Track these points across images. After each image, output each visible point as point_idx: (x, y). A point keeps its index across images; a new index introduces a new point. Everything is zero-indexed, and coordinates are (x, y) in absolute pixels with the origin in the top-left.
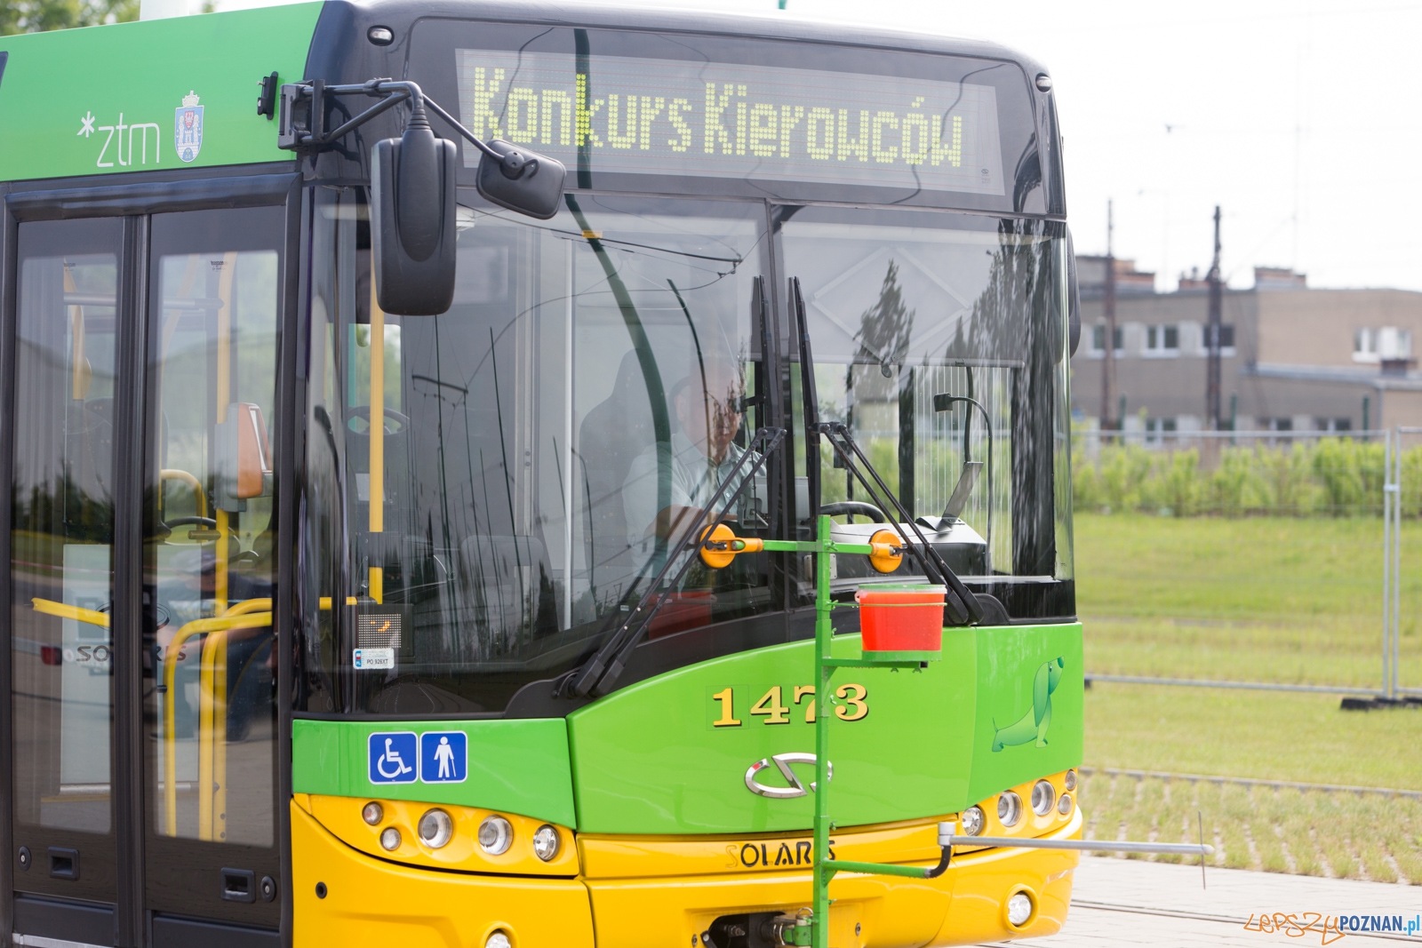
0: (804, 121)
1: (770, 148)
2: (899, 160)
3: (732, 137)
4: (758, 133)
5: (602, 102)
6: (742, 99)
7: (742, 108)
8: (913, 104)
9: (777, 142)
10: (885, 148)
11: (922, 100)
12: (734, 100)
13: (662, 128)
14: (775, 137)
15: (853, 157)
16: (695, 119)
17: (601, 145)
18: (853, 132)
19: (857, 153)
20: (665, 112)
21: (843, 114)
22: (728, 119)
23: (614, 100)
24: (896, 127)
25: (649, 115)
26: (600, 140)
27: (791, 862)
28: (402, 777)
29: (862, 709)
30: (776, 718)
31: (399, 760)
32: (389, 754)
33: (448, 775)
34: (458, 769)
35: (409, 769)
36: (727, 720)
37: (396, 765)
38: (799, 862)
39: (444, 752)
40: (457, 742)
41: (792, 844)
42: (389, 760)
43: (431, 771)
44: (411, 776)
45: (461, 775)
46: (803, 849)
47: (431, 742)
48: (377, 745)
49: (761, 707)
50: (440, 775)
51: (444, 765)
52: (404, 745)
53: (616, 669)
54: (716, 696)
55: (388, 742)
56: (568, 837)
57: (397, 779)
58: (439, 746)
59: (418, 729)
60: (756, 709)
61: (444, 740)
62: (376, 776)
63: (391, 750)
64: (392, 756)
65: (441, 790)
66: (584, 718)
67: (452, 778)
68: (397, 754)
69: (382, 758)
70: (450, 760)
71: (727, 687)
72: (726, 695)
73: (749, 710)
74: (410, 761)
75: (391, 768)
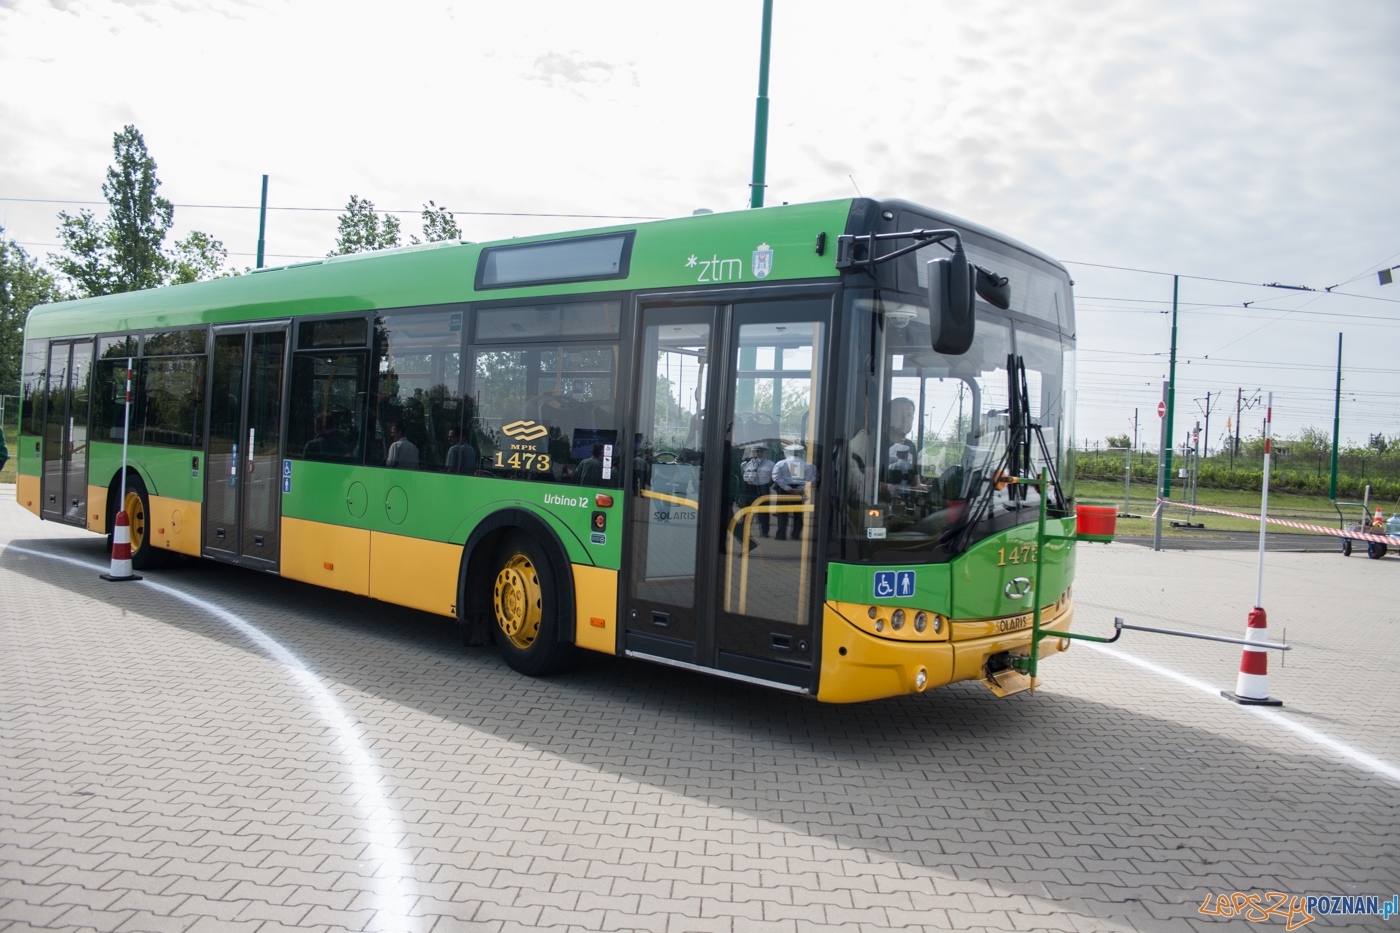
28: (889, 594)
30: (1016, 562)
31: (887, 585)
32: (884, 582)
35: (891, 590)
36: (1002, 562)
37: (886, 588)
38: (1015, 628)
39: (906, 581)
41: (1014, 619)
42: (883, 586)
44: (892, 593)
46: (1017, 622)
47: (901, 576)
48: (879, 576)
49: (1012, 556)
51: (905, 588)
52: (890, 577)
53: (971, 540)
54: (1000, 551)
55: (883, 576)
56: (945, 621)
57: (886, 595)
59: (895, 570)
60: (1010, 557)
61: (906, 575)
62: (877, 594)
63: (884, 580)
64: (884, 584)
65: (903, 599)
66: (957, 563)
68: (886, 582)
69: (880, 584)
72: (1003, 551)
73: (1008, 558)
74: (892, 587)
75: (883, 589)
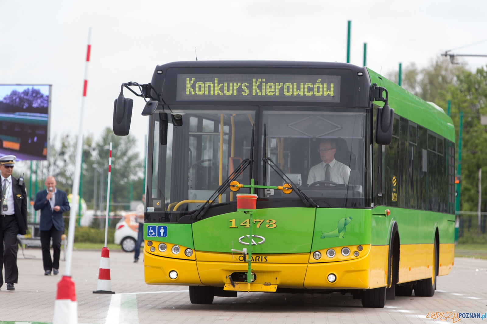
0: (283, 87)
1: (272, 93)
2: (313, 95)
3: (261, 91)
4: (268, 90)
5: (222, 84)
6: (264, 82)
7: (264, 84)
8: (318, 81)
9: (275, 92)
10: (309, 92)
11: (321, 80)
12: (261, 83)
13: (240, 90)
14: (274, 91)
15: (298, 95)
16: (250, 88)
17: (222, 94)
18: (298, 88)
19: (300, 94)
20: (241, 86)
21: (295, 85)
22: (260, 87)
23: (226, 84)
24: (312, 87)
25: (236, 87)
26: (222, 93)
27: (254, 261)
28: (153, 236)
29: (274, 226)
30: (248, 226)
31: (153, 232)
32: (151, 230)
33: (163, 235)
34: (165, 234)
35: (155, 234)
36: (233, 226)
37: (152, 233)
38: (256, 261)
39: (162, 230)
40: (165, 228)
42: (151, 232)
43: (159, 234)
44: (155, 235)
45: (166, 236)
46: (257, 258)
47: (159, 228)
49: (244, 224)
50: (161, 235)
51: (162, 233)
52: (154, 228)
54: (230, 221)
55: (151, 228)
56: (194, 251)
57: (152, 236)
58: (161, 229)
59: (157, 225)
60: (242, 224)
61: (162, 228)
62: (149, 235)
63: (151, 229)
64: (152, 231)
65: (161, 238)
66: (196, 224)
67: (164, 236)
68: (152, 230)
69: (150, 231)
70: (163, 232)
71: (234, 219)
72: (233, 221)
73: (240, 224)
74: (155, 232)
75: (151, 233)
